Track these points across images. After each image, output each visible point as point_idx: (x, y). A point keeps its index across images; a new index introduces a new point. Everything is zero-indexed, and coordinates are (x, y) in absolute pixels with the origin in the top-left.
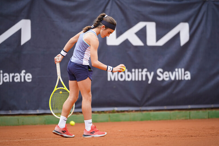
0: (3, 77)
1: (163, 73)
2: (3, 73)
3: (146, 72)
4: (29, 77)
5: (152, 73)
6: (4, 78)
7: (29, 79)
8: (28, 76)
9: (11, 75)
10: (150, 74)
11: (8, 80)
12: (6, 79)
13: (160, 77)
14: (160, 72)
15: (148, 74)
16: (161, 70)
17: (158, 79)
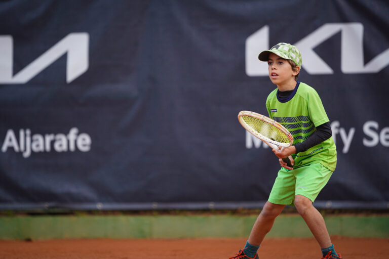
0: (32, 141)
1: (378, 132)
2: (32, 135)
3: (339, 128)
4: (84, 142)
5: (352, 132)
7: (84, 145)
8: (84, 140)
9: (49, 138)
10: (347, 133)
11: (41, 148)
13: (370, 139)
14: (372, 128)
15: (343, 132)
16: (375, 125)
17: (366, 143)
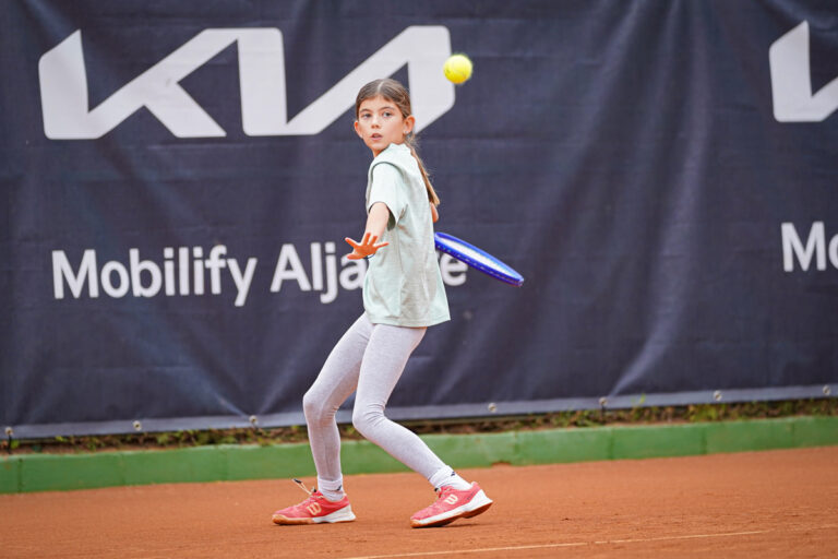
6: (346, 274)
12: (353, 277)
